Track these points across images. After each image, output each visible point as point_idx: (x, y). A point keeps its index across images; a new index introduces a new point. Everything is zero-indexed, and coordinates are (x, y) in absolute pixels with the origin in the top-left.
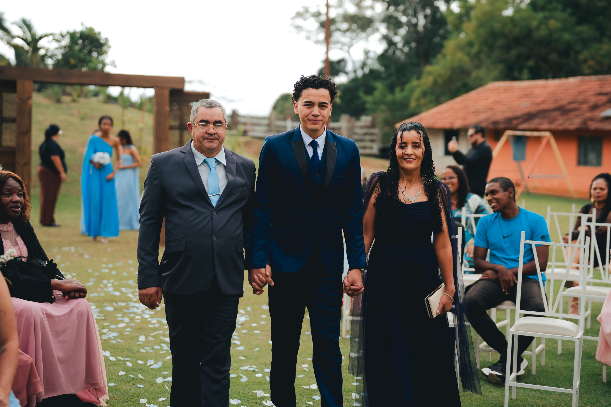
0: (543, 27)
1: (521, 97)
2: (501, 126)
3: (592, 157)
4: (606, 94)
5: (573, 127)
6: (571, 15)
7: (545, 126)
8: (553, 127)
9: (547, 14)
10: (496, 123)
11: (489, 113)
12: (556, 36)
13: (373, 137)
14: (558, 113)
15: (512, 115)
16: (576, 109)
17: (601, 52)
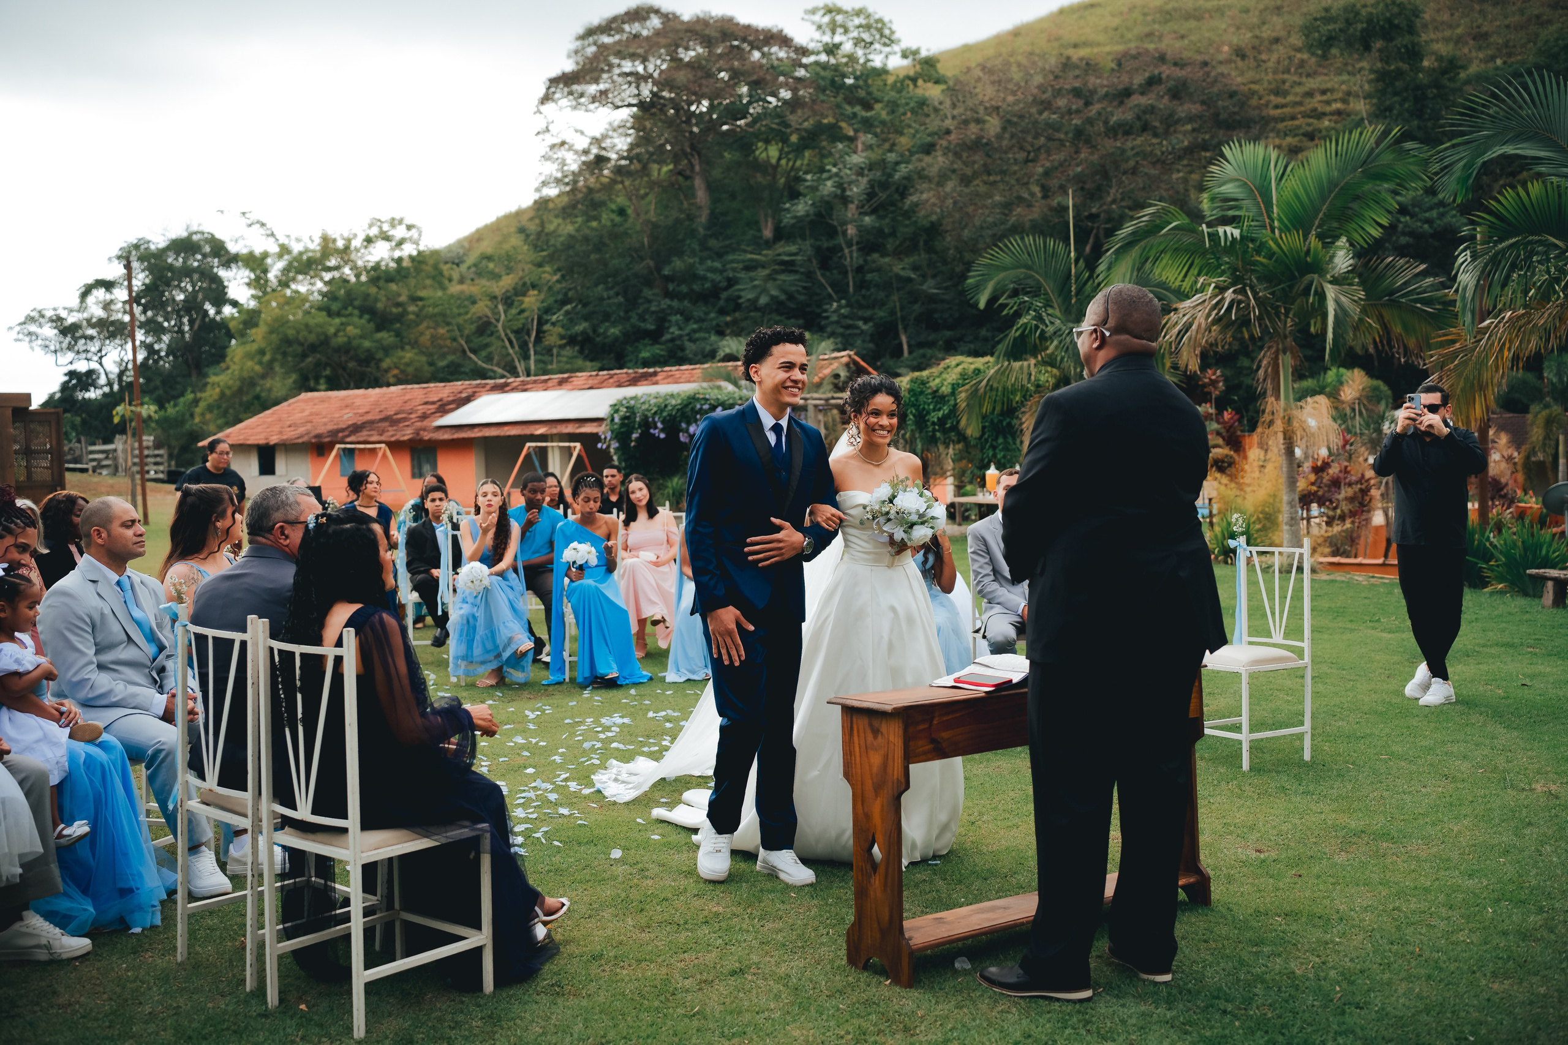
0: (341, 334)
1: (341, 408)
2: (327, 440)
4: (433, 403)
5: (406, 438)
6: (369, 321)
7: (375, 438)
8: (383, 438)
9: (344, 319)
10: (318, 436)
11: (309, 426)
12: (355, 343)
13: (158, 459)
14: (386, 424)
15: (335, 427)
16: (405, 419)
17: (404, 361)
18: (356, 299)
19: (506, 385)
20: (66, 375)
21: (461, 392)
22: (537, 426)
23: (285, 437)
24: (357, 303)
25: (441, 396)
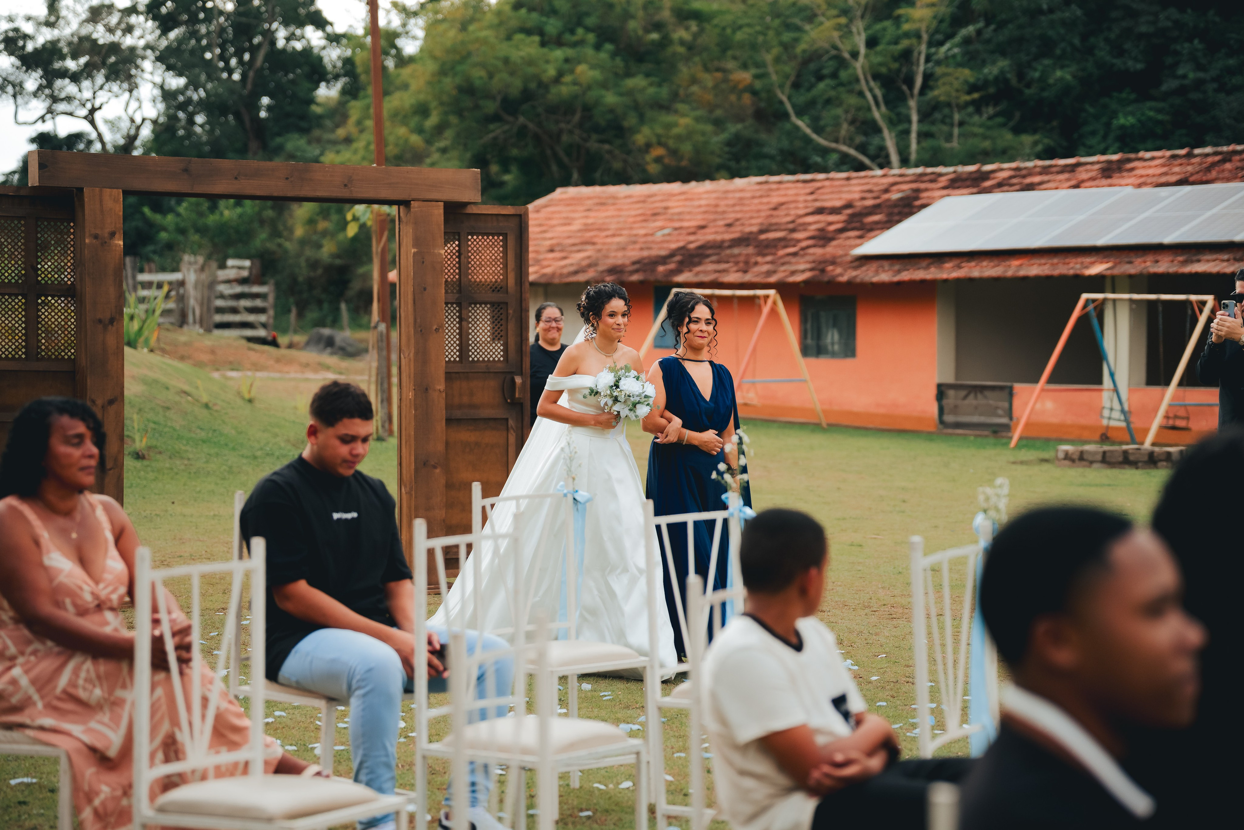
0: (568, 79)
1: (646, 218)
3: (832, 337)
4: (834, 211)
6: (614, 55)
8: (751, 278)
9: (569, 52)
11: (589, 252)
12: (593, 94)
13: (258, 303)
14: (750, 250)
15: (645, 253)
16: (784, 242)
17: (676, 131)
18: (587, 14)
19: (986, 176)
20: (33, 140)
21: (886, 191)
22: (1088, 260)
23: (548, 270)
24: (591, 21)
25: (847, 197)
